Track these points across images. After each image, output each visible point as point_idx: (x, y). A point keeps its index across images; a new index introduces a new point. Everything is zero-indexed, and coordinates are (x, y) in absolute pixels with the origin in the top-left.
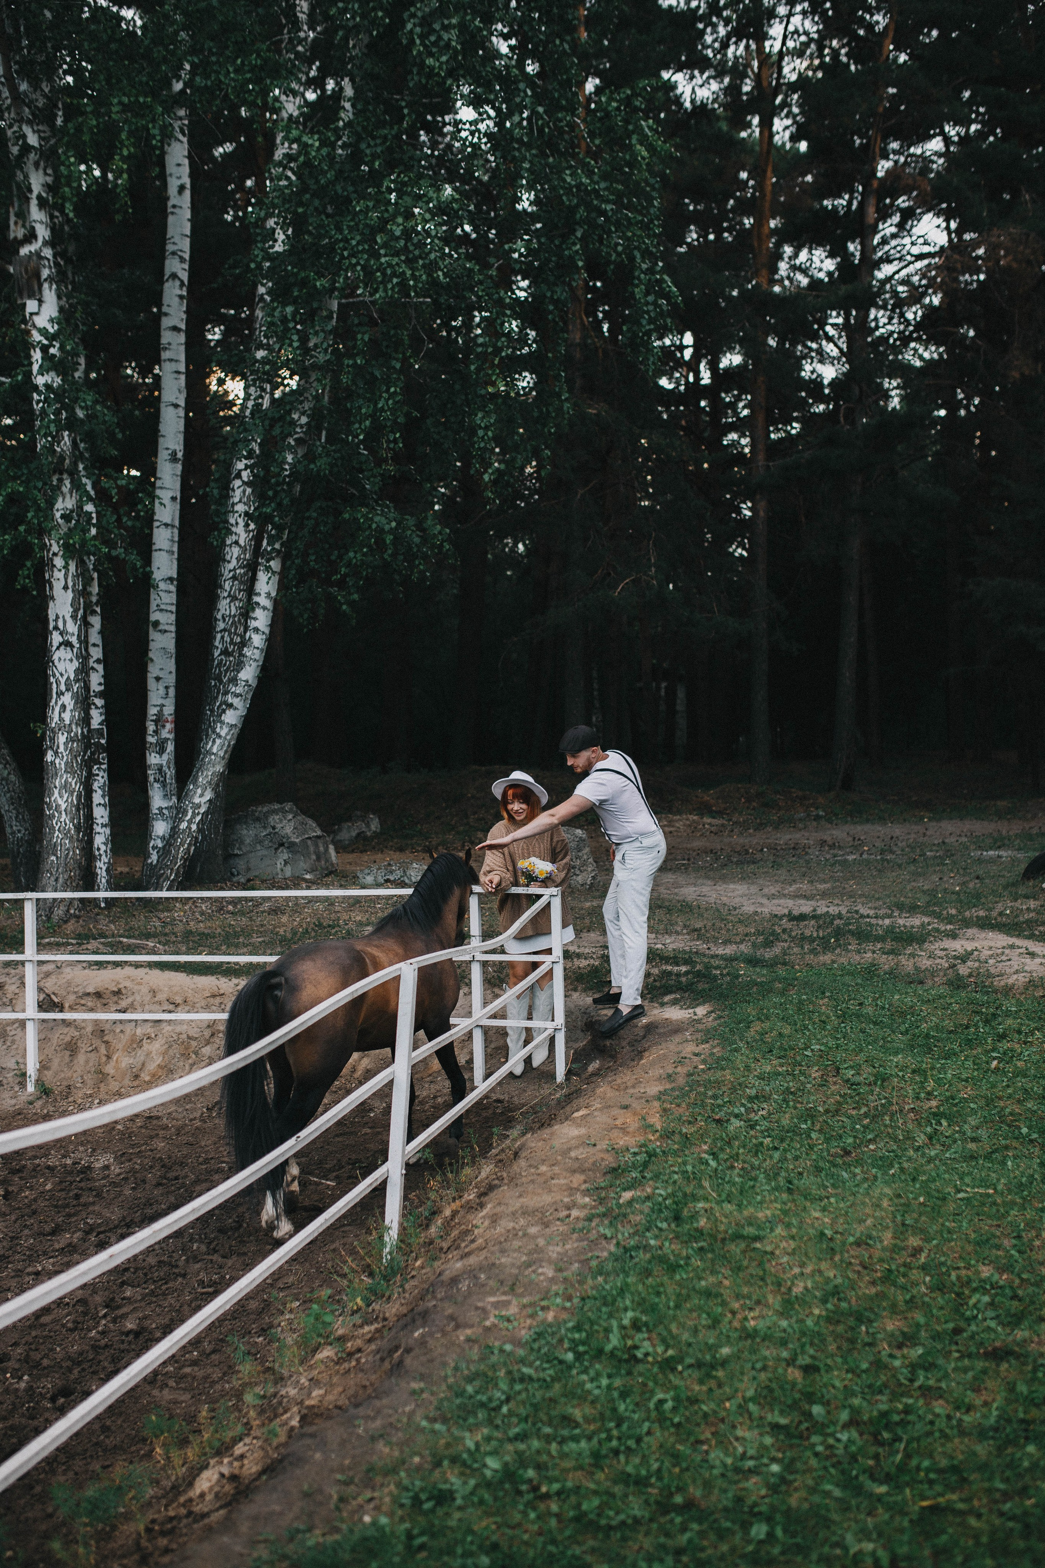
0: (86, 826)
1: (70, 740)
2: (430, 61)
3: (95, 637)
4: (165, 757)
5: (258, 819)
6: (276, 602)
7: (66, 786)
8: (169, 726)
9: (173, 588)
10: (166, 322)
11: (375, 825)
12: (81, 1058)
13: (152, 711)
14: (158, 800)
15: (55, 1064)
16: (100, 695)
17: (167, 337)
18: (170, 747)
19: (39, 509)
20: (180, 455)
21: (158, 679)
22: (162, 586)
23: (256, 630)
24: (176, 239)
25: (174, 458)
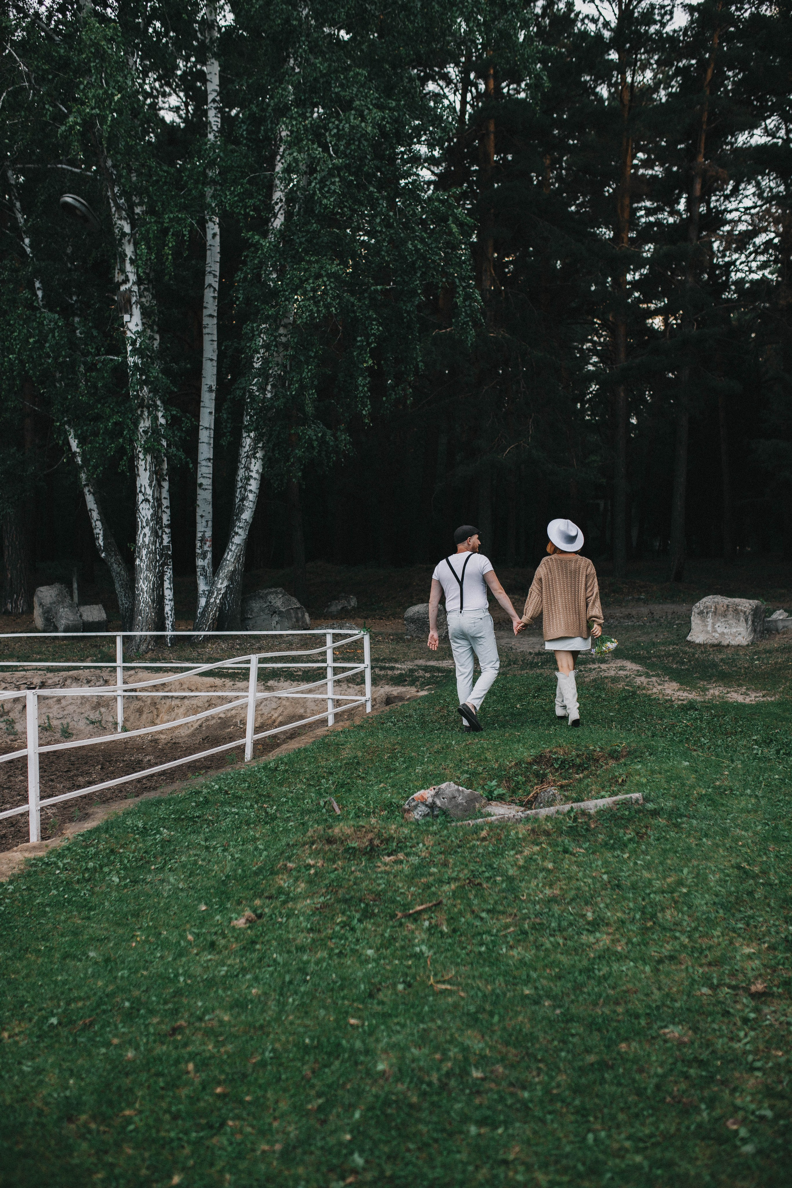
0: (159, 600)
1: (149, 553)
2: (325, 201)
3: (165, 494)
4: (206, 561)
5: (262, 597)
6: (262, 476)
7: (146, 578)
8: (208, 543)
9: (210, 464)
10: (206, 312)
11: (353, 602)
12: (144, 716)
13: (199, 535)
14: (202, 586)
15: (132, 719)
16: (168, 526)
17: (206, 321)
18: (209, 555)
19: (130, 429)
20: (214, 388)
21: (202, 516)
22: (204, 463)
23: (251, 491)
24: (212, 264)
25: (210, 390)
